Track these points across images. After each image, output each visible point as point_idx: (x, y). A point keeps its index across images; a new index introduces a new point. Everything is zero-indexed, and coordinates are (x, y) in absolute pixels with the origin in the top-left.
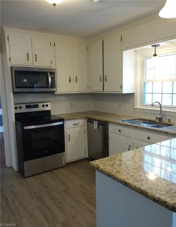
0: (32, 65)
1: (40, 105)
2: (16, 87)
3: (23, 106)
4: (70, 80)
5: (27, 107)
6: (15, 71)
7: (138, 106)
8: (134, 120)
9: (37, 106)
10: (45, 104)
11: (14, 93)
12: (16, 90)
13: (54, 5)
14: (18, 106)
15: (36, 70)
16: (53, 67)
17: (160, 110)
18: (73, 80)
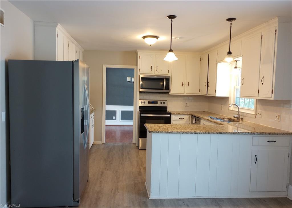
0: (154, 73)
1: (159, 102)
2: (141, 89)
3: (147, 102)
4: (183, 85)
5: (149, 103)
6: (141, 78)
7: (232, 108)
8: (223, 118)
9: (156, 103)
10: (163, 102)
11: (140, 92)
12: (141, 90)
13: (151, 45)
14: (143, 101)
15: (155, 77)
16: (169, 74)
17: (238, 111)
18: (186, 84)
